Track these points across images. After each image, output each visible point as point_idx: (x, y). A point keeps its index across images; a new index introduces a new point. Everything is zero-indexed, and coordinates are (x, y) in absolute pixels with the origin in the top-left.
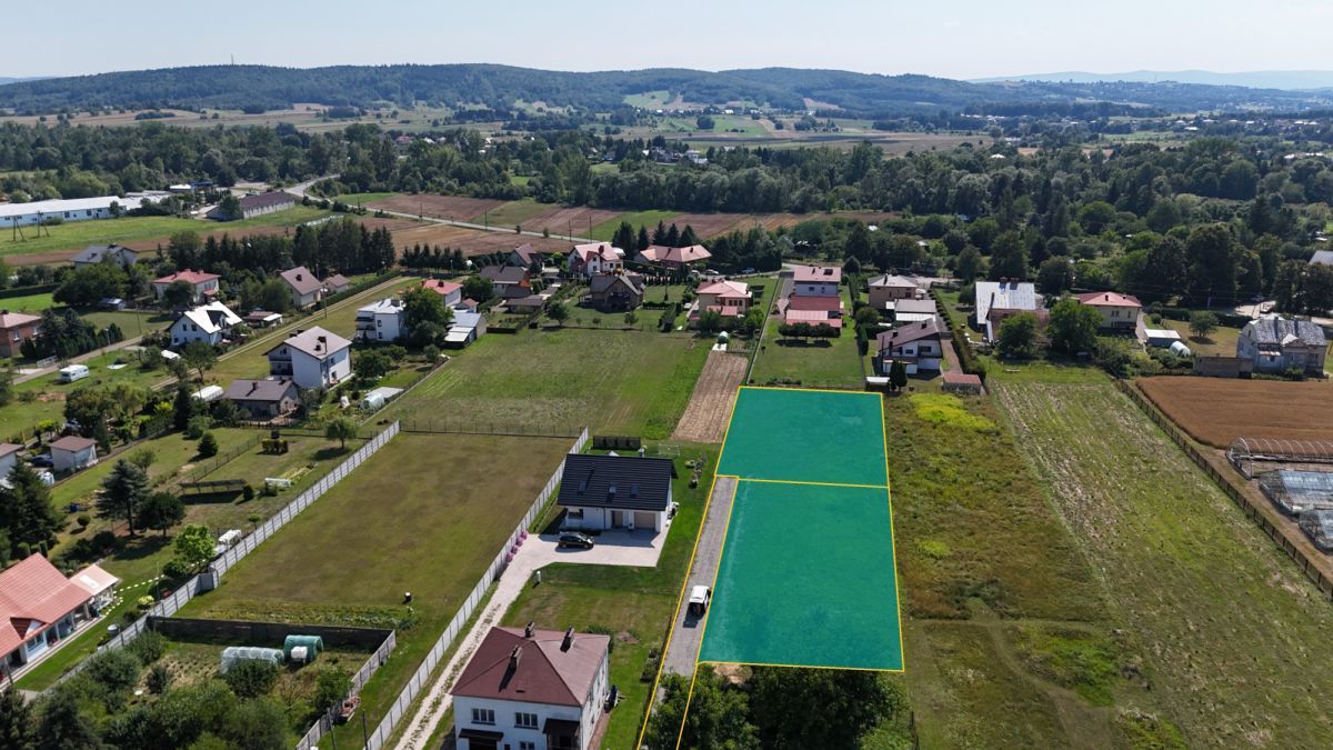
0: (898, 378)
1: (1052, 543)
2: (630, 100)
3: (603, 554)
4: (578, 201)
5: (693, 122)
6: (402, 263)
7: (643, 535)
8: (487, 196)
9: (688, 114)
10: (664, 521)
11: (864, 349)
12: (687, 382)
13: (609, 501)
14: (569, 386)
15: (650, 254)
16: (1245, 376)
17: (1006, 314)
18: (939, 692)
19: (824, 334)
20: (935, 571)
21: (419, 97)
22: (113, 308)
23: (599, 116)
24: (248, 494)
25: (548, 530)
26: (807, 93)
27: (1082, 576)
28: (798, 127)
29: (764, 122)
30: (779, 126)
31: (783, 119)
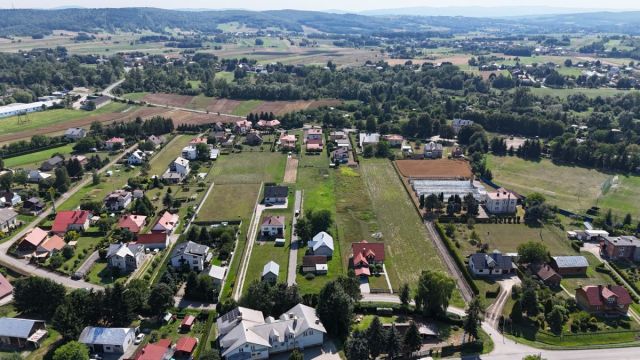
0: (337, 164)
1: (366, 199)
2: (220, 27)
3: (275, 207)
4: (223, 96)
5: (253, 40)
6: (177, 130)
7: (283, 202)
8: (185, 94)
9: (250, 36)
10: (287, 200)
11: (329, 155)
12: (283, 167)
13: (275, 196)
14: (252, 170)
15: (260, 123)
16: (422, 159)
17: (367, 144)
18: (341, 223)
19: (318, 151)
20: (342, 205)
21: (116, 26)
22: (94, 151)
23: (209, 37)
24: (189, 200)
25: (262, 203)
26: (303, 22)
27: (370, 204)
28: (301, 45)
29: (285, 40)
30: (292, 44)
31: (294, 39)
